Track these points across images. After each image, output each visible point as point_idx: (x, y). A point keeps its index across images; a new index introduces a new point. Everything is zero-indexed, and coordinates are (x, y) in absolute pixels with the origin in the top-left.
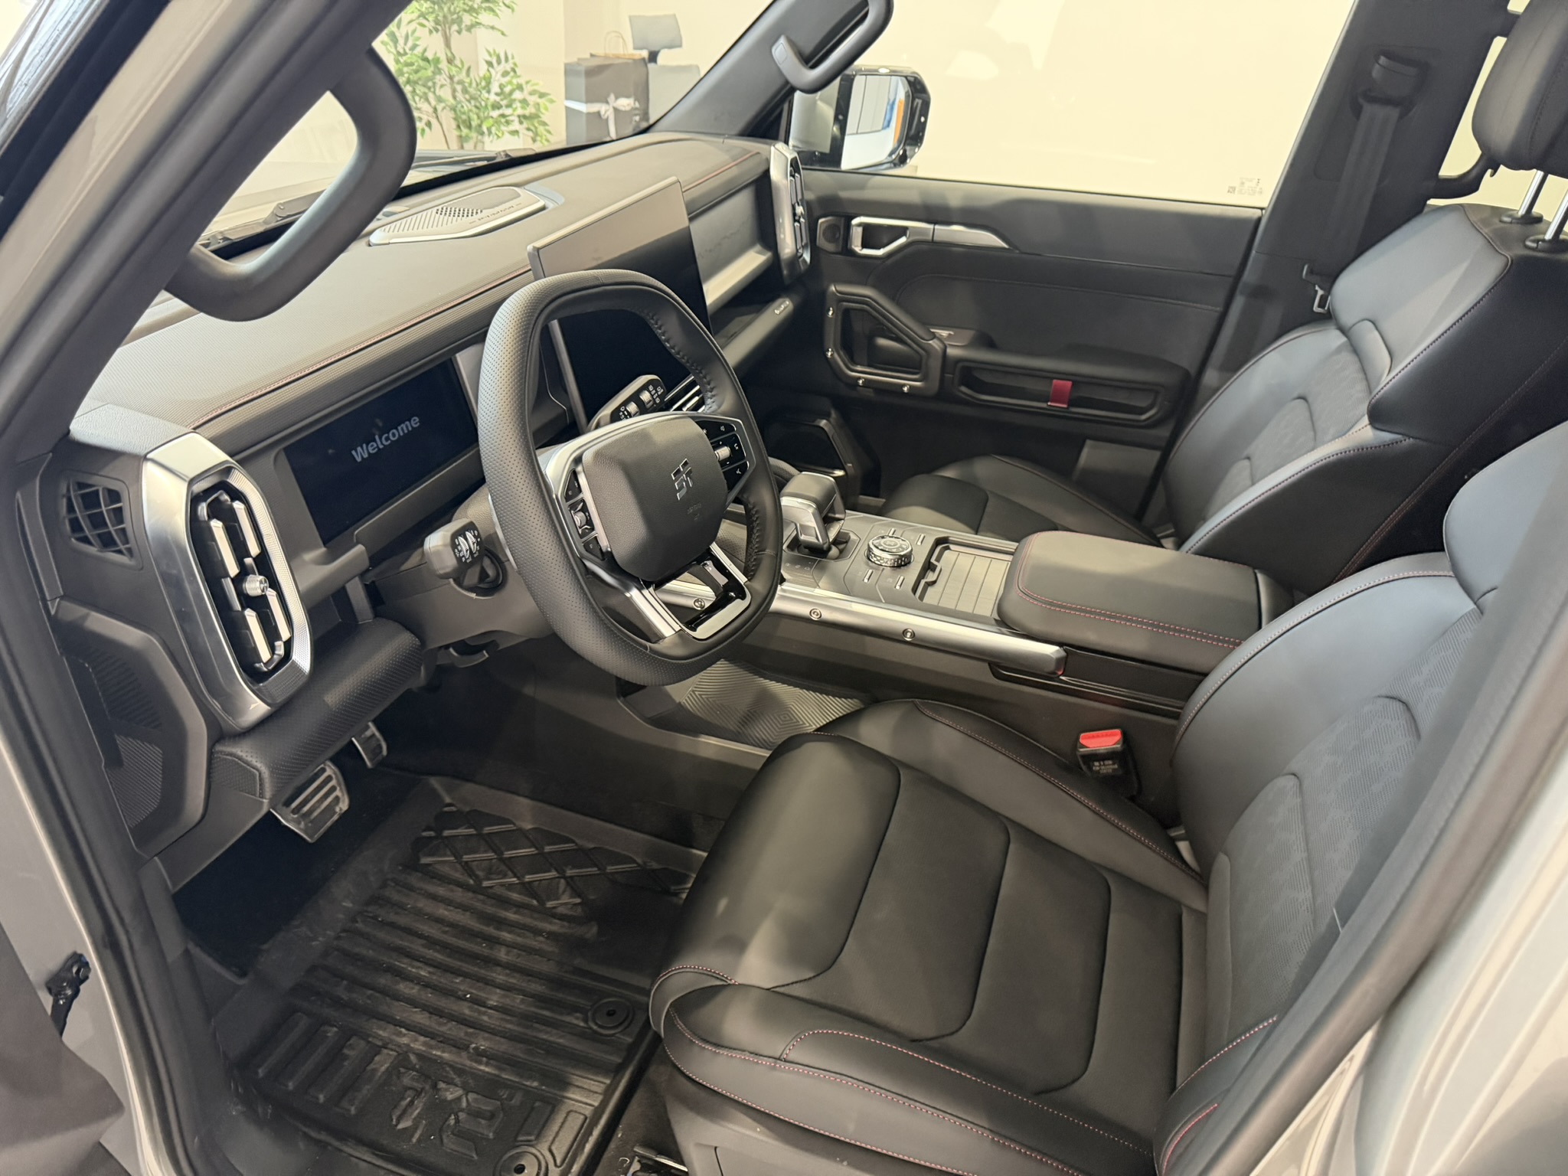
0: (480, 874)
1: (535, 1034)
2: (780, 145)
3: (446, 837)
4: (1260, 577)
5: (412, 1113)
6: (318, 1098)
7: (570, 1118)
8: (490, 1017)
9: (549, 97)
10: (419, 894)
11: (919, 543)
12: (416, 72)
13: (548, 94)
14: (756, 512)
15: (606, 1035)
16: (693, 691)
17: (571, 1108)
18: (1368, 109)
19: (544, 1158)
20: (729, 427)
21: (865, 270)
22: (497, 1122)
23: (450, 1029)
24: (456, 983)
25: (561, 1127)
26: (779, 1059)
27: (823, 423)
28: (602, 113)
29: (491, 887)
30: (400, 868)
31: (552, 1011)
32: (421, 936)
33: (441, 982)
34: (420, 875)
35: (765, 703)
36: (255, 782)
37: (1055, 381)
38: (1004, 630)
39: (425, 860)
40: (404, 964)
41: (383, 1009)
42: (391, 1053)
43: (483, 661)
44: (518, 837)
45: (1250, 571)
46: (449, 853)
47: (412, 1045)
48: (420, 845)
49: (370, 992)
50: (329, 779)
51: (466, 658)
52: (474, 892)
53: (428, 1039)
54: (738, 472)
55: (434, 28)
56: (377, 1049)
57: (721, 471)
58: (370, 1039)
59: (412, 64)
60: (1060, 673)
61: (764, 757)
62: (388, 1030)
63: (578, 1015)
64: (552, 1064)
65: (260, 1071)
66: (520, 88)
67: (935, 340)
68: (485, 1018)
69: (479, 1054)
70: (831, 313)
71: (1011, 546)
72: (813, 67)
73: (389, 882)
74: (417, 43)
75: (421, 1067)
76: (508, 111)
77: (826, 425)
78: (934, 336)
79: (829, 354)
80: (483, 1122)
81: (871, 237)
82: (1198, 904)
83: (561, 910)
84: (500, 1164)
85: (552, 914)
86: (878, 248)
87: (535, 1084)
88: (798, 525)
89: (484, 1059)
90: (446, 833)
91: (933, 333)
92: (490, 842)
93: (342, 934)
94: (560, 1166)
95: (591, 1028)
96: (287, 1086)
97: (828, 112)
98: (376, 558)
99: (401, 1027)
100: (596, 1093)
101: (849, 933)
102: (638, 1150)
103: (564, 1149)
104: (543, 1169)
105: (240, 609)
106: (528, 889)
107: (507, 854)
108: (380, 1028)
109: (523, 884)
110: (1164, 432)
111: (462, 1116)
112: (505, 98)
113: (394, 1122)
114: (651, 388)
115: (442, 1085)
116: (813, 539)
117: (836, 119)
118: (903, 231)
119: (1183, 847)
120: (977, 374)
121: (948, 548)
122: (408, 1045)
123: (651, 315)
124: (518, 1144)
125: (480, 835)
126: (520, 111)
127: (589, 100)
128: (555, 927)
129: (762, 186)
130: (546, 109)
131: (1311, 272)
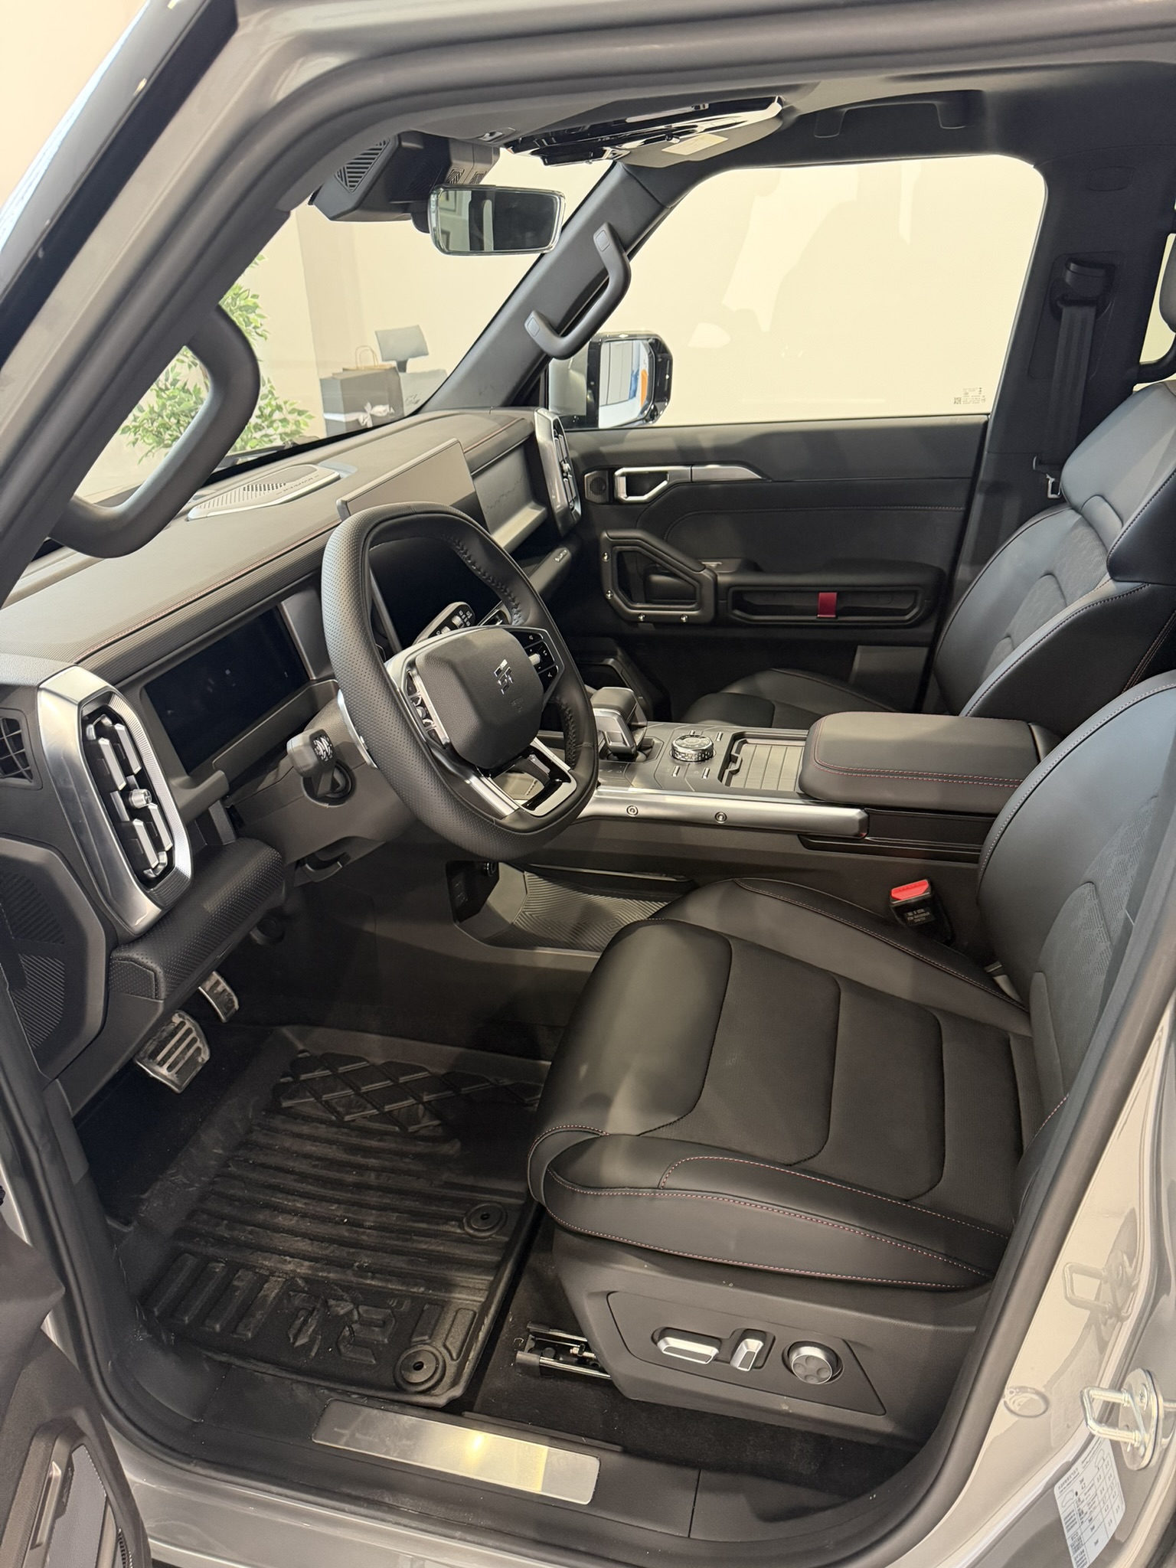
0: (340, 1109)
1: (414, 1245)
2: (542, 411)
3: (304, 1081)
4: (1034, 728)
5: (307, 1331)
6: (214, 1328)
7: (459, 1315)
8: (368, 1235)
9: (308, 414)
10: (286, 1134)
11: (718, 740)
12: (180, 404)
13: (306, 412)
14: (570, 712)
15: (485, 1238)
16: (524, 912)
17: (460, 1306)
18: (1066, 312)
19: (441, 1353)
20: (536, 636)
21: (632, 515)
22: (390, 1329)
23: (333, 1252)
24: (332, 1210)
25: (452, 1325)
26: (658, 1188)
27: (611, 661)
28: (361, 421)
29: (353, 1121)
30: (264, 1113)
31: (428, 1223)
32: (292, 1172)
33: (317, 1212)
34: (283, 1117)
35: (591, 917)
36: (151, 983)
37: (820, 594)
38: (807, 801)
39: (286, 1104)
40: (278, 1199)
41: (264, 1242)
42: (279, 1279)
43: (339, 871)
44: (372, 1072)
45: (1023, 724)
46: (308, 1094)
47: (299, 1271)
48: (280, 1091)
49: (250, 1228)
50: (189, 1032)
51: (322, 871)
52: (338, 1127)
53: (313, 1263)
54: (549, 675)
55: (193, 362)
56: (265, 1279)
57: (537, 675)
58: (257, 1270)
59: (174, 397)
60: (865, 834)
61: (596, 958)
62: (273, 1260)
63: (453, 1223)
64: (435, 1271)
65: (155, 1310)
66: (279, 408)
67: (705, 570)
68: (364, 1237)
69: (362, 1271)
70: (606, 558)
71: (803, 733)
72: (565, 335)
73: (256, 1128)
74: (178, 378)
75: (309, 1289)
76: (270, 431)
77: (613, 663)
78: (705, 567)
79: (609, 595)
80: (377, 1329)
81: (635, 484)
82: (1023, 1031)
83: (423, 1132)
84: (400, 1362)
85: (415, 1137)
86: (643, 494)
87: (422, 1289)
88: (606, 733)
89: (370, 1274)
90: (303, 1077)
91: (704, 565)
92: (347, 1080)
93: (215, 1179)
94: (457, 1359)
95: (468, 1234)
96: (183, 1321)
97: (580, 379)
98: (235, 784)
99: (285, 1256)
100: (482, 1290)
101: (704, 1081)
102: (532, 1327)
103: (458, 1344)
104: (441, 1363)
105: (128, 819)
106: (389, 1118)
107: (364, 1089)
108: (265, 1259)
109: (384, 1114)
110: (928, 629)
111: (355, 1327)
112: (266, 420)
113: (292, 1341)
114: (461, 613)
115: (332, 1302)
116: (621, 745)
117: (589, 386)
118: (663, 476)
119: (1001, 980)
120: (747, 598)
121: (745, 742)
122: (294, 1271)
123: (457, 541)
124: (412, 1344)
125: (336, 1076)
126: (281, 430)
127: (347, 411)
128: (421, 1147)
129: (529, 447)
130: (306, 424)
131: (1039, 462)
